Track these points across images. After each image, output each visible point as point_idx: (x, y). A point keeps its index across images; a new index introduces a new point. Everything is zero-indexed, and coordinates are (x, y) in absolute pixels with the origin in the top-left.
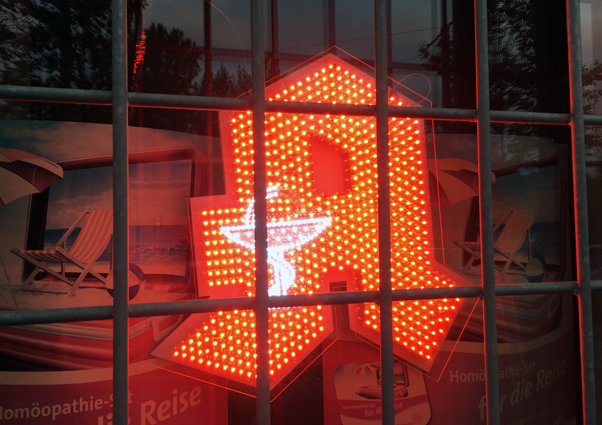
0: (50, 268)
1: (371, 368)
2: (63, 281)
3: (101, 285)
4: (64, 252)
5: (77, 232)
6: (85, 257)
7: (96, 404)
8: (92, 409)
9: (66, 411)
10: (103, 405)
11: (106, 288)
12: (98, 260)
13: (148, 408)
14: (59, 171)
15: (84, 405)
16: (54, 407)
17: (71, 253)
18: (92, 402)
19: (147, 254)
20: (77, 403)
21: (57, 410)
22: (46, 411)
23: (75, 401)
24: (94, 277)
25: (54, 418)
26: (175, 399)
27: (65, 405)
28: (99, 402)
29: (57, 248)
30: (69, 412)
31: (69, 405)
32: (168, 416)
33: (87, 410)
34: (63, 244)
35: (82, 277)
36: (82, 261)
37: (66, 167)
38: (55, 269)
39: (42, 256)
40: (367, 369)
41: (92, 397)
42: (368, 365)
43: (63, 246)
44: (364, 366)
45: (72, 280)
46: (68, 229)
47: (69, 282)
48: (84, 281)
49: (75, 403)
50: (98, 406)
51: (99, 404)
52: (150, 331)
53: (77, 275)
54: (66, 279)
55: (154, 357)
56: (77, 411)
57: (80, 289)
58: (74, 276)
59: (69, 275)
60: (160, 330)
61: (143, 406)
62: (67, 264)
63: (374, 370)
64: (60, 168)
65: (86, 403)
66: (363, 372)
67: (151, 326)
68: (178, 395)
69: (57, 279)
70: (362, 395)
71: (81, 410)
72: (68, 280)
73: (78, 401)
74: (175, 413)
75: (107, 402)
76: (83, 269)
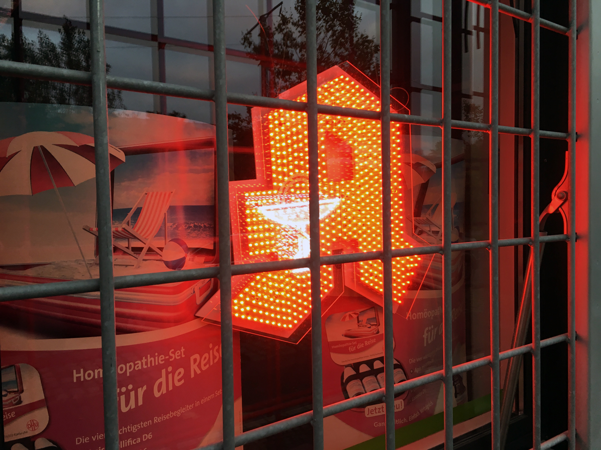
0: (119, 243)
1: (353, 315)
2: (130, 255)
3: (158, 257)
4: (129, 229)
5: (138, 211)
6: (145, 234)
7: (160, 359)
8: (157, 364)
9: (138, 367)
10: (165, 360)
11: (163, 261)
12: (155, 236)
13: (195, 360)
14: (121, 156)
15: (151, 361)
16: (128, 365)
17: (136, 230)
18: (157, 358)
19: (189, 231)
20: (146, 360)
21: (130, 366)
22: (121, 369)
23: (144, 358)
24: (154, 251)
25: (128, 375)
26: (211, 351)
27: (136, 362)
28: (162, 357)
29: (125, 226)
30: (140, 368)
31: (139, 362)
32: (208, 366)
33: (153, 365)
34: (128, 222)
35: (145, 251)
36: (144, 237)
37: (128, 152)
38: (123, 244)
39: (118, 233)
40: (350, 316)
41: (156, 354)
42: (350, 313)
43: (128, 224)
44: (348, 314)
45: (137, 254)
46: (131, 209)
47: (135, 255)
48: (146, 254)
49: (144, 360)
50: (162, 361)
51: (162, 359)
52: (193, 297)
53: (140, 249)
54: (132, 253)
55: (198, 317)
56: (146, 367)
57: (144, 262)
58: (138, 250)
59: (134, 249)
60: (200, 295)
61: (192, 358)
62: (133, 240)
63: (355, 316)
64: (122, 153)
65: (153, 359)
66: (347, 319)
67: (194, 292)
68: (213, 349)
69: (125, 253)
70: (346, 336)
71: (149, 366)
72: (134, 253)
73: (146, 358)
74: (211, 364)
75: (167, 357)
76: (145, 244)
